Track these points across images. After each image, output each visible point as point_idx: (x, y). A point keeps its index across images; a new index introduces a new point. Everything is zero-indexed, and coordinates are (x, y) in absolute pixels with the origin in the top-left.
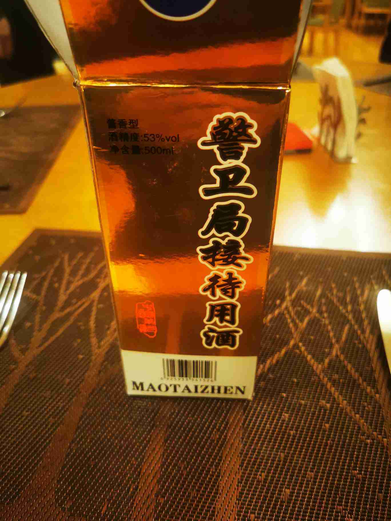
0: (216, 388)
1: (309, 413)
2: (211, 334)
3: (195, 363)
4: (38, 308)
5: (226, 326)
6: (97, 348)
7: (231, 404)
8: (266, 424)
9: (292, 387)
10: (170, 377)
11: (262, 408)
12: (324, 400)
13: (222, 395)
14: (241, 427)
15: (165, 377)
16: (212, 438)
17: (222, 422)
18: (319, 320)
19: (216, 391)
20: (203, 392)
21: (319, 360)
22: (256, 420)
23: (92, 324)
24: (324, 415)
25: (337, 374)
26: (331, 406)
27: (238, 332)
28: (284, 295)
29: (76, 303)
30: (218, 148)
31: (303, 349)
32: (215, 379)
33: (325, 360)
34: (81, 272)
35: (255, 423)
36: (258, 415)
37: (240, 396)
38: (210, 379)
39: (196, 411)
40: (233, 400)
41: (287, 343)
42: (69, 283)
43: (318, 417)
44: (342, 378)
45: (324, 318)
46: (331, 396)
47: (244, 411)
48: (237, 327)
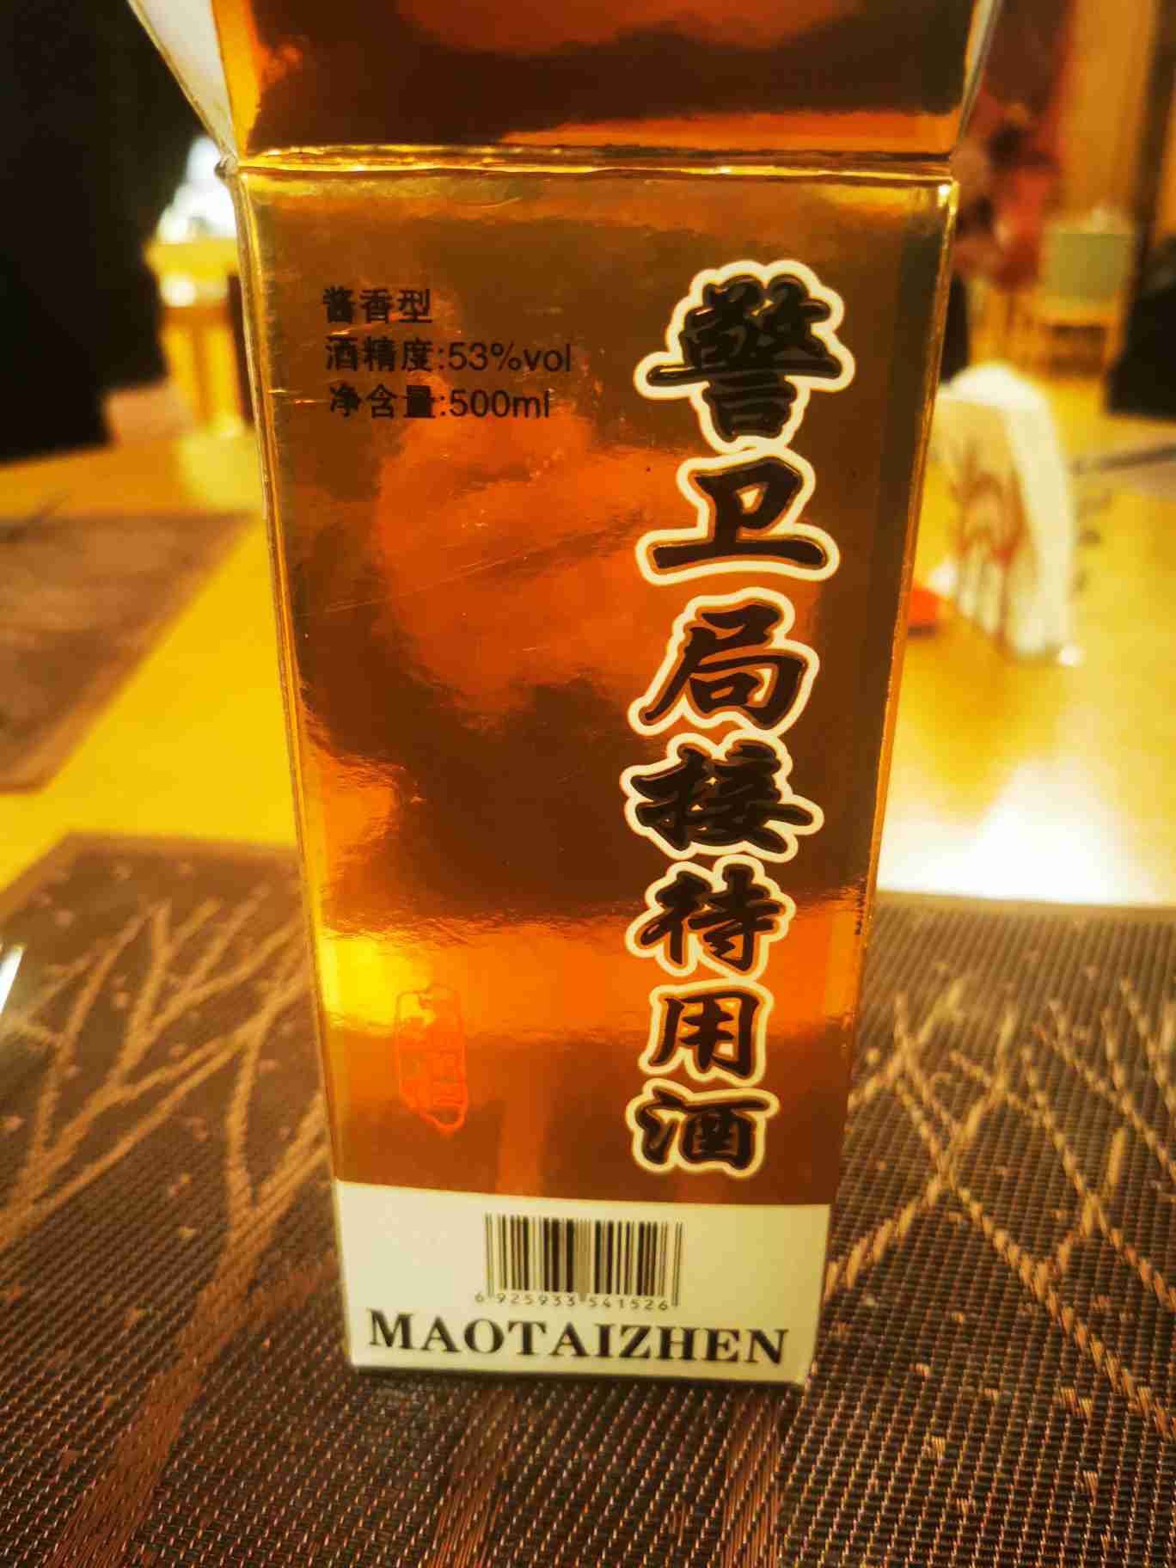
0: (678, 1337)
1: (1021, 1435)
2: (666, 1115)
3: (604, 1233)
4: (52, 1073)
5: (719, 1084)
6: (247, 1205)
7: (731, 1405)
8: (864, 1476)
9: (950, 1341)
10: (509, 1293)
11: (845, 1417)
12: (1071, 1385)
13: (699, 1369)
14: (772, 1488)
15: (490, 1293)
16: (666, 1529)
17: (702, 1471)
18: (1019, 1116)
19: (676, 1351)
20: (627, 1353)
21: (1036, 1249)
22: (828, 1463)
23: (236, 1123)
24: (1075, 1440)
25: (1106, 1293)
26: (1097, 1407)
27: (760, 1105)
28: (892, 1037)
29: (183, 1057)
30: (707, 396)
31: (975, 1209)
32: (676, 1302)
33: (1057, 1249)
34: (206, 963)
35: (824, 1473)
36: (835, 1444)
37: (764, 1371)
38: (657, 1300)
39: (604, 1429)
40: (739, 1388)
41: (917, 1190)
42: (166, 992)
43: (1053, 1447)
44: (1125, 1307)
45: (1035, 1106)
46: (1094, 1370)
47: (783, 1430)
48: (760, 1086)
